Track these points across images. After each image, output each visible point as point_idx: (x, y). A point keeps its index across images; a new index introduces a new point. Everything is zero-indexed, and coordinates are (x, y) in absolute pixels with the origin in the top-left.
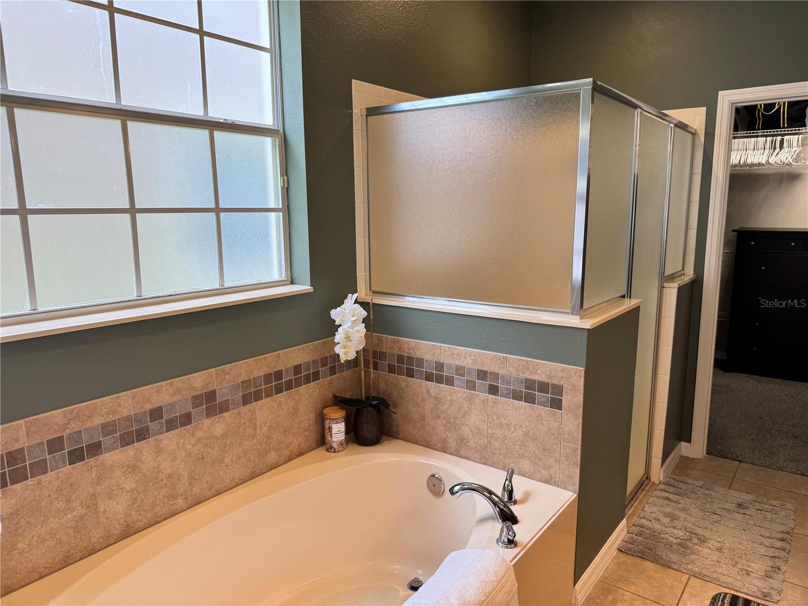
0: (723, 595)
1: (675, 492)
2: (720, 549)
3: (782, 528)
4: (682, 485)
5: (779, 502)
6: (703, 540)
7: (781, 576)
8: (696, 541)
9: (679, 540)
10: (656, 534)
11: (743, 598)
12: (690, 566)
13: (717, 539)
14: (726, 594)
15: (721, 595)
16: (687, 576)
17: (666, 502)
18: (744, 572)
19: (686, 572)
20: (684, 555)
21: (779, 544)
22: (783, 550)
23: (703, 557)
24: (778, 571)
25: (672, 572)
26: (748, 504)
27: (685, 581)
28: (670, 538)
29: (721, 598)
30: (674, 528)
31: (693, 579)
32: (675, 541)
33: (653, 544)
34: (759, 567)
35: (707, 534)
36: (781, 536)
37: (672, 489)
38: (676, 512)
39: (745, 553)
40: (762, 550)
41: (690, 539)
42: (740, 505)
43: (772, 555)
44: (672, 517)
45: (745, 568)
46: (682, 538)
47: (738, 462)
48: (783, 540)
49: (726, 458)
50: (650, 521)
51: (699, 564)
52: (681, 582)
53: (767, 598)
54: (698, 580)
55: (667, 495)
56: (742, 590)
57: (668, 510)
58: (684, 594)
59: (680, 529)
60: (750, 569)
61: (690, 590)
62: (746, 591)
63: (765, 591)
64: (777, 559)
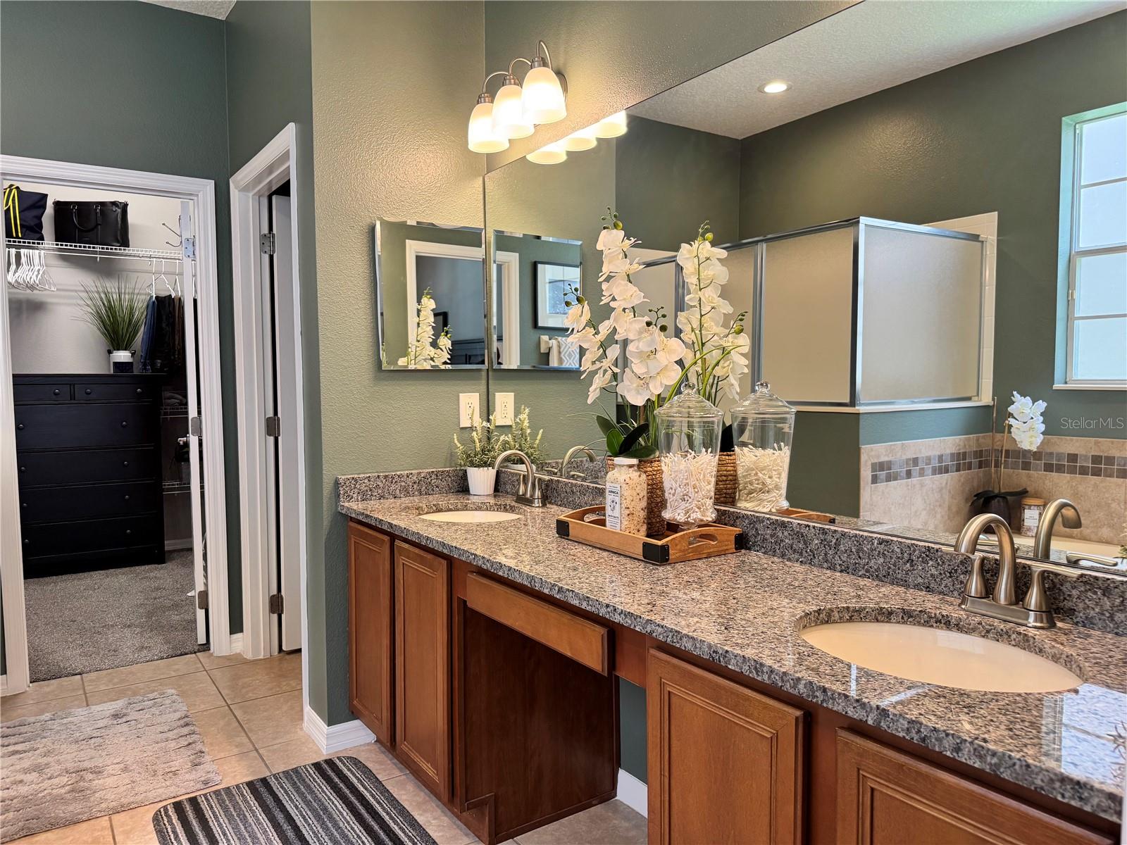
0: (162, 810)
1: (22, 740)
2: (125, 769)
3: (178, 715)
4: (23, 729)
5: (156, 693)
6: (97, 772)
7: (207, 758)
8: (90, 776)
9: (67, 788)
10: (30, 797)
11: (186, 799)
12: (104, 805)
13: (115, 761)
14: (165, 808)
15: (160, 812)
16: (107, 818)
17: (18, 756)
18: (170, 775)
19: (103, 814)
20: (86, 799)
21: (186, 730)
22: (193, 734)
23: (111, 787)
24: (203, 754)
25: (84, 825)
26: (124, 711)
27: (107, 824)
28: (54, 791)
29: (163, 813)
30: (50, 778)
31: (115, 817)
32: (63, 791)
33: (36, 810)
34: (181, 761)
35: (99, 762)
36: (182, 722)
37: (12, 740)
38: (39, 761)
39: (157, 758)
40: (173, 745)
41: (82, 779)
42: (116, 716)
43: (186, 743)
44: (38, 769)
45: (167, 770)
46: (69, 783)
47: (79, 676)
48: (187, 725)
49: (60, 677)
50: (8, 789)
51: (113, 797)
52: (103, 829)
53: (209, 785)
54: (123, 814)
55: (11, 748)
56: (179, 793)
57: (26, 764)
58: (116, 838)
59: (59, 775)
60: (173, 769)
61: (121, 829)
62: (184, 791)
63: (203, 779)
64: (194, 745)
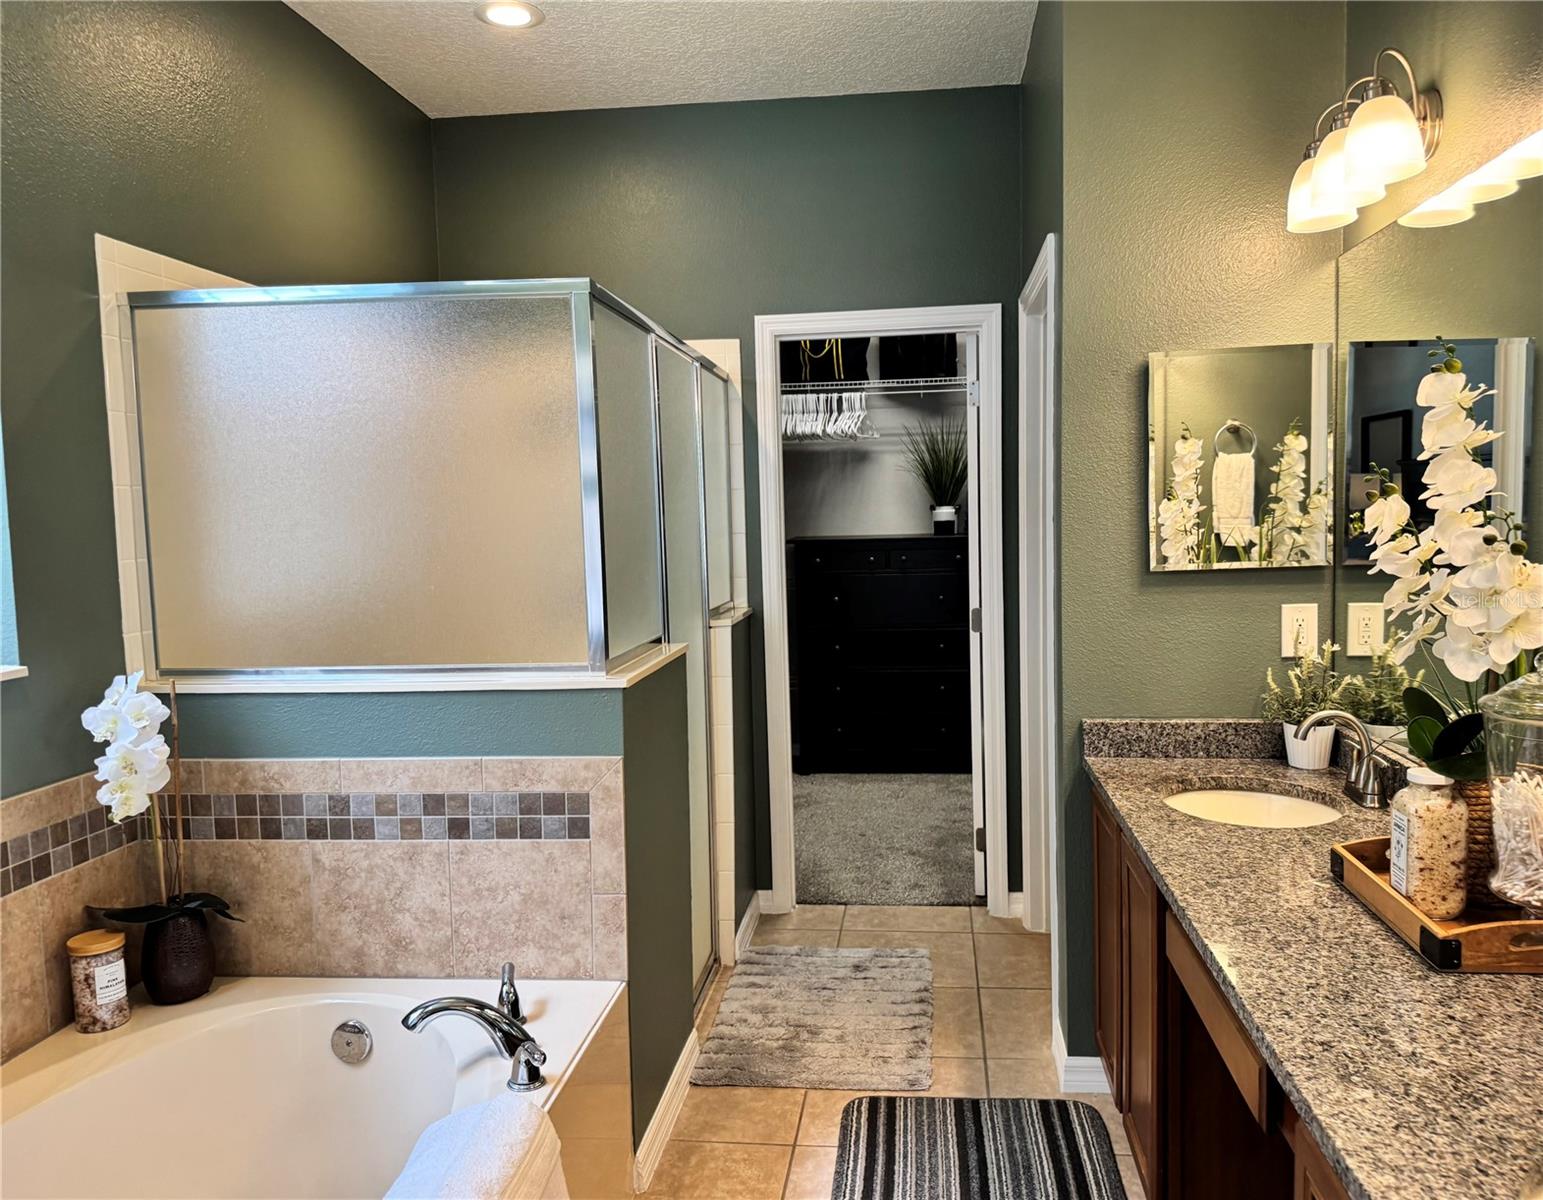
0: (857, 1102)
1: (762, 971)
2: (841, 1039)
3: (919, 985)
4: (769, 959)
5: (907, 949)
6: (814, 1032)
7: (928, 1052)
8: (805, 1035)
9: (780, 1042)
10: (745, 1042)
11: (885, 1097)
12: (804, 1076)
13: (835, 1025)
14: (860, 1100)
15: (853, 1102)
16: (803, 1091)
17: (752, 990)
18: (880, 1060)
19: (800, 1085)
20: (792, 1061)
21: (917, 1008)
22: (924, 1015)
23: (820, 1056)
24: (923, 1046)
25: (781, 1092)
26: (868, 964)
27: (800, 1099)
28: (768, 1042)
29: (855, 1107)
30: (770, 1026)
31: (812, 1093)
32: (775, 1045)
33: (745, 1059)
34: (898, 1047)
35: (819, 1021)
36: (917, 996)
37: (756, 969)
38: (769, 1002)
39: (876, 1034)
40: (898, 1023)
41: (797, 1036)
42: (857, 968)
43: (911, 1025)
44: (764, 1011)
45: (881, 1054)
46: (785, 1037)
47: (843, 907)
48: (922, 1001)
49: (826, 904)
50: (732, 1025)
51: (817, 1068)
52: (795, 1103)
53: (914, 1088)
54: (820, 1092)
55: (752, 979)
56: (881, 1087)
57: (757, 1001)
58: (803, 1119)
59: (780, 1025)
60: (886, 1055)
61: (810, 1110)
62: (886, 1086)
63: (910, 1077)
64: (919, 1030)
